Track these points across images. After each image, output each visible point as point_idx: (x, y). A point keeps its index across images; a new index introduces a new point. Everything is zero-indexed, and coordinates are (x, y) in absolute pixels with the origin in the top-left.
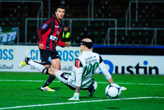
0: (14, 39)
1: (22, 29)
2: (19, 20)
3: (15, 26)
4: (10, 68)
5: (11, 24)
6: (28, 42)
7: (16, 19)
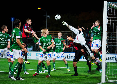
0: (31, 50)
1: (34, 47)
2: (33, 44)
3: (32, 46)
4: (30, 58)
5: (31, 45)
6: (36, 50)
7: (32, 44)
